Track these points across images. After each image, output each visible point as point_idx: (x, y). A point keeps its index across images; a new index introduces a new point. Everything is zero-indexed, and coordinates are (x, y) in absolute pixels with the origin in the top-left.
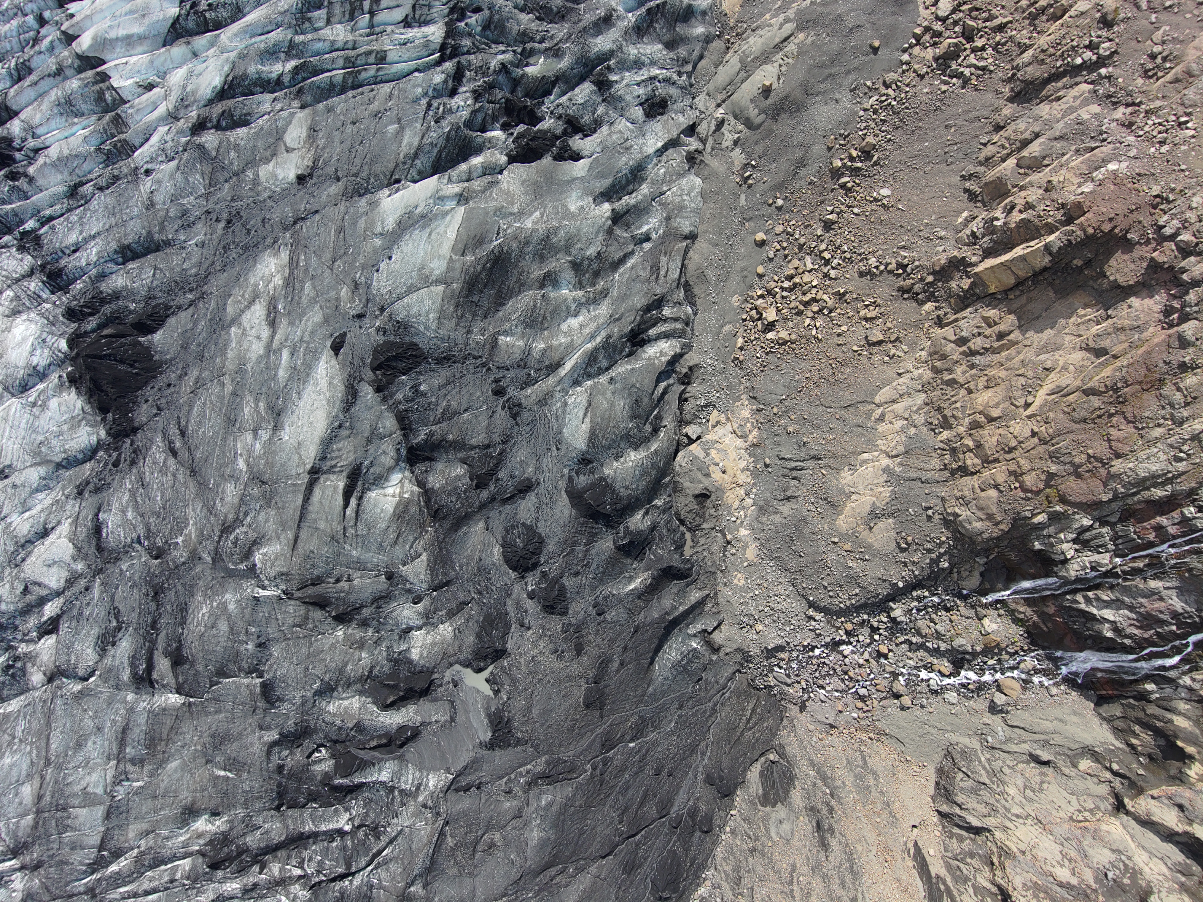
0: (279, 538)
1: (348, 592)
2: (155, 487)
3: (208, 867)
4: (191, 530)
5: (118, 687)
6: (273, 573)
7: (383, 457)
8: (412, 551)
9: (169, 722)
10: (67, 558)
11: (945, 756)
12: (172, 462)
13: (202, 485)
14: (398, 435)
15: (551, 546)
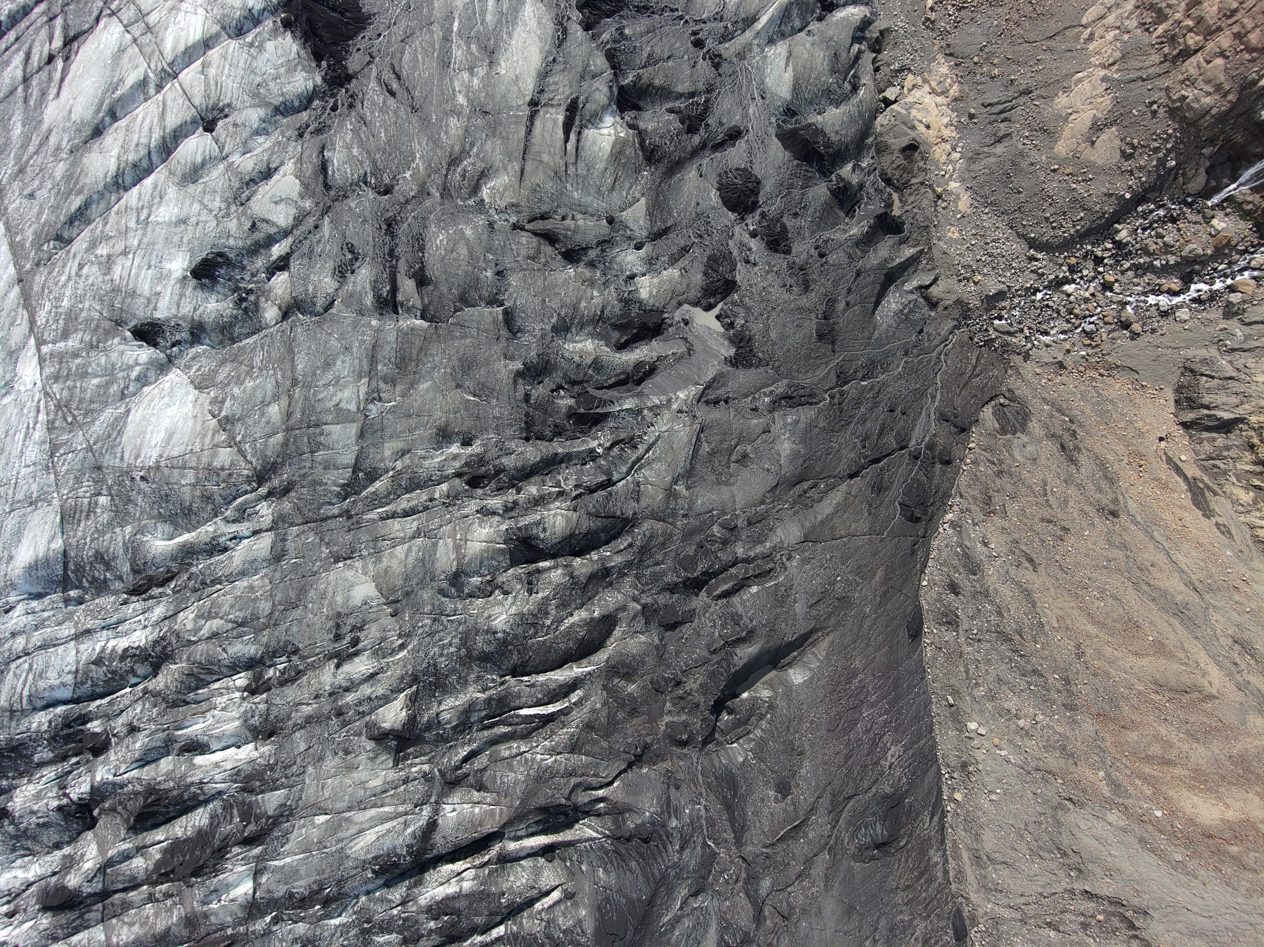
0: (506, 169)
1: (574, 232)
2: (378, 124)
3: (468, 483)
4: (419, 162)
5: (361, 313)
6: (503, 204)
7: (597, 94)
8: (629, 197)
9: (418, 343)
10: (295, 195)
11: (1182, 374)
12: (391, 101)
13: (425, 121)
14: (608, 74)
15: (768, 187)
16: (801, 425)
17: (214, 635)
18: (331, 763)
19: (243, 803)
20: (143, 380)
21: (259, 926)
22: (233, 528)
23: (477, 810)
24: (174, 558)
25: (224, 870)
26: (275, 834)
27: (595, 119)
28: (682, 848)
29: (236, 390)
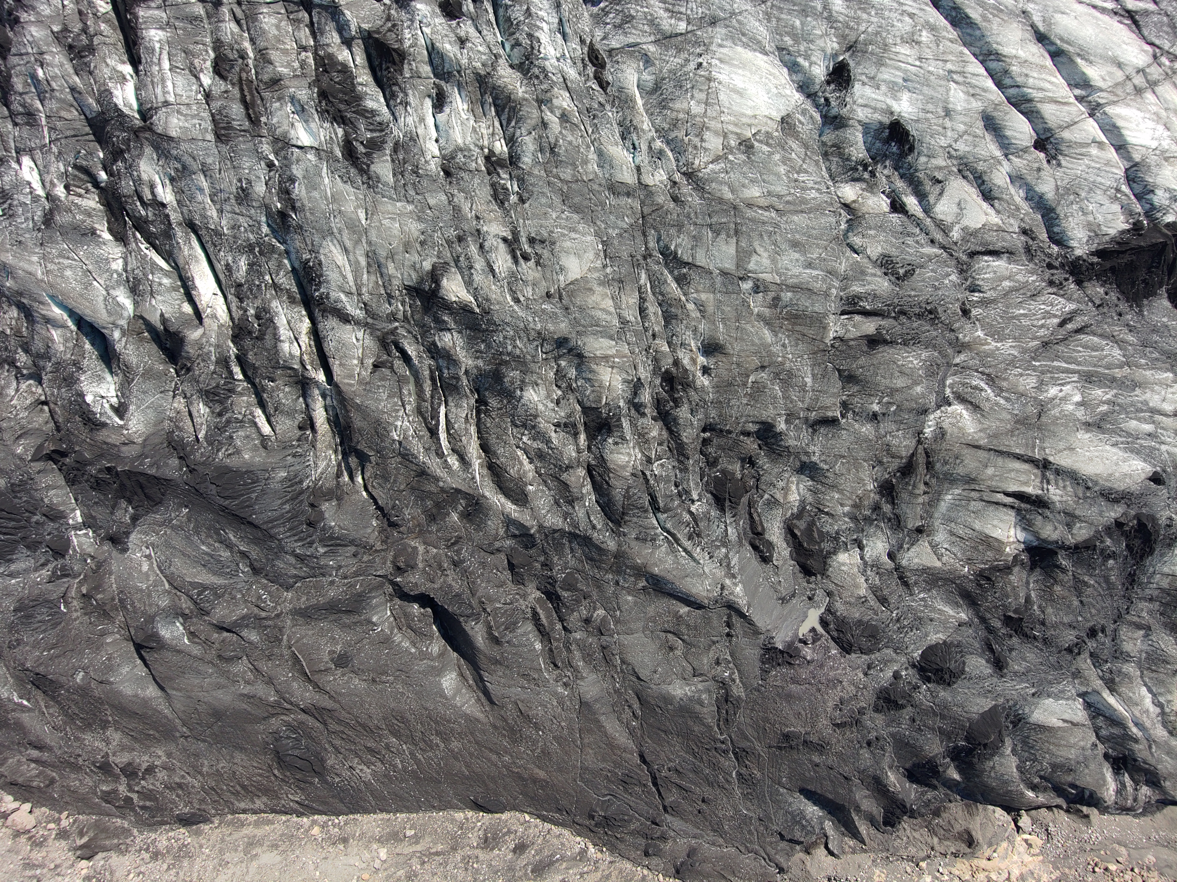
0: (980, 431)
1: (911, 492)
2: (1032, 307)
3: (667, 371)
4: (992, 345)
5: (844, 279)
6: (945, 425)
7: (1051, 527)
8: (943, 550)
9: (810, 332)
10: (965, 222)
12: (1054, 322)
13: (1034, 354)
14: (1071, 540)
15: (944, 694)
16: (698, 707)
17: (544, 125)
18: (414, 228)
19: (384, 142)
20: (793, 68)
21: (266, 148)
22: (644, 147)
23: (355, 362)
24: (621, 90)
25: (322, 119)
26: (352, 170)
27: (1024, 522)
28: (297, 556)
29: (777, 157)
